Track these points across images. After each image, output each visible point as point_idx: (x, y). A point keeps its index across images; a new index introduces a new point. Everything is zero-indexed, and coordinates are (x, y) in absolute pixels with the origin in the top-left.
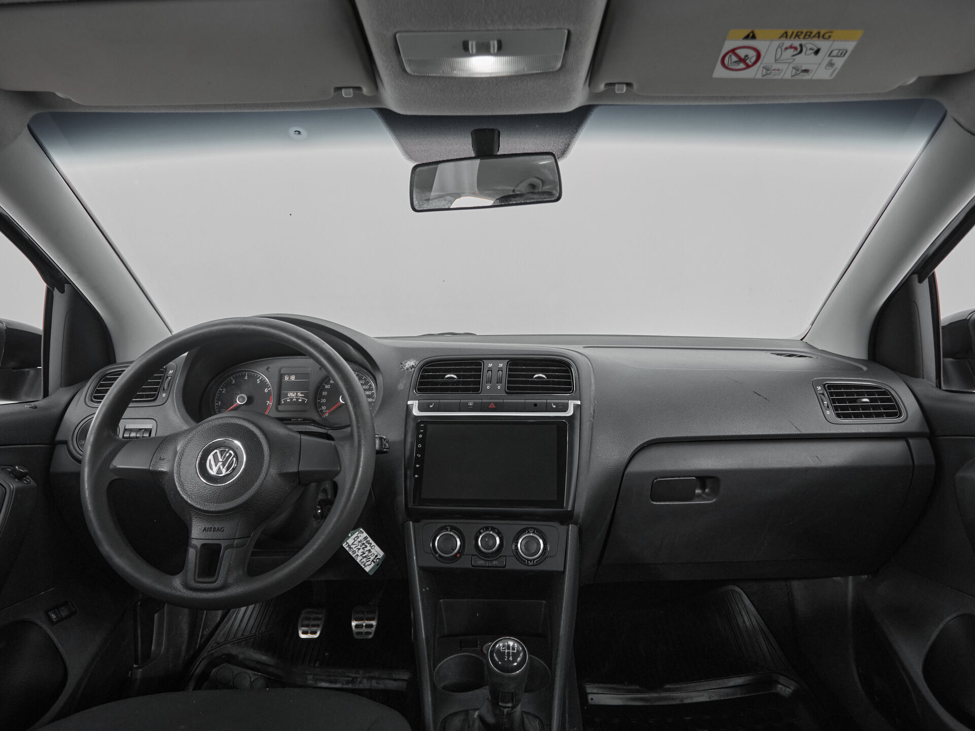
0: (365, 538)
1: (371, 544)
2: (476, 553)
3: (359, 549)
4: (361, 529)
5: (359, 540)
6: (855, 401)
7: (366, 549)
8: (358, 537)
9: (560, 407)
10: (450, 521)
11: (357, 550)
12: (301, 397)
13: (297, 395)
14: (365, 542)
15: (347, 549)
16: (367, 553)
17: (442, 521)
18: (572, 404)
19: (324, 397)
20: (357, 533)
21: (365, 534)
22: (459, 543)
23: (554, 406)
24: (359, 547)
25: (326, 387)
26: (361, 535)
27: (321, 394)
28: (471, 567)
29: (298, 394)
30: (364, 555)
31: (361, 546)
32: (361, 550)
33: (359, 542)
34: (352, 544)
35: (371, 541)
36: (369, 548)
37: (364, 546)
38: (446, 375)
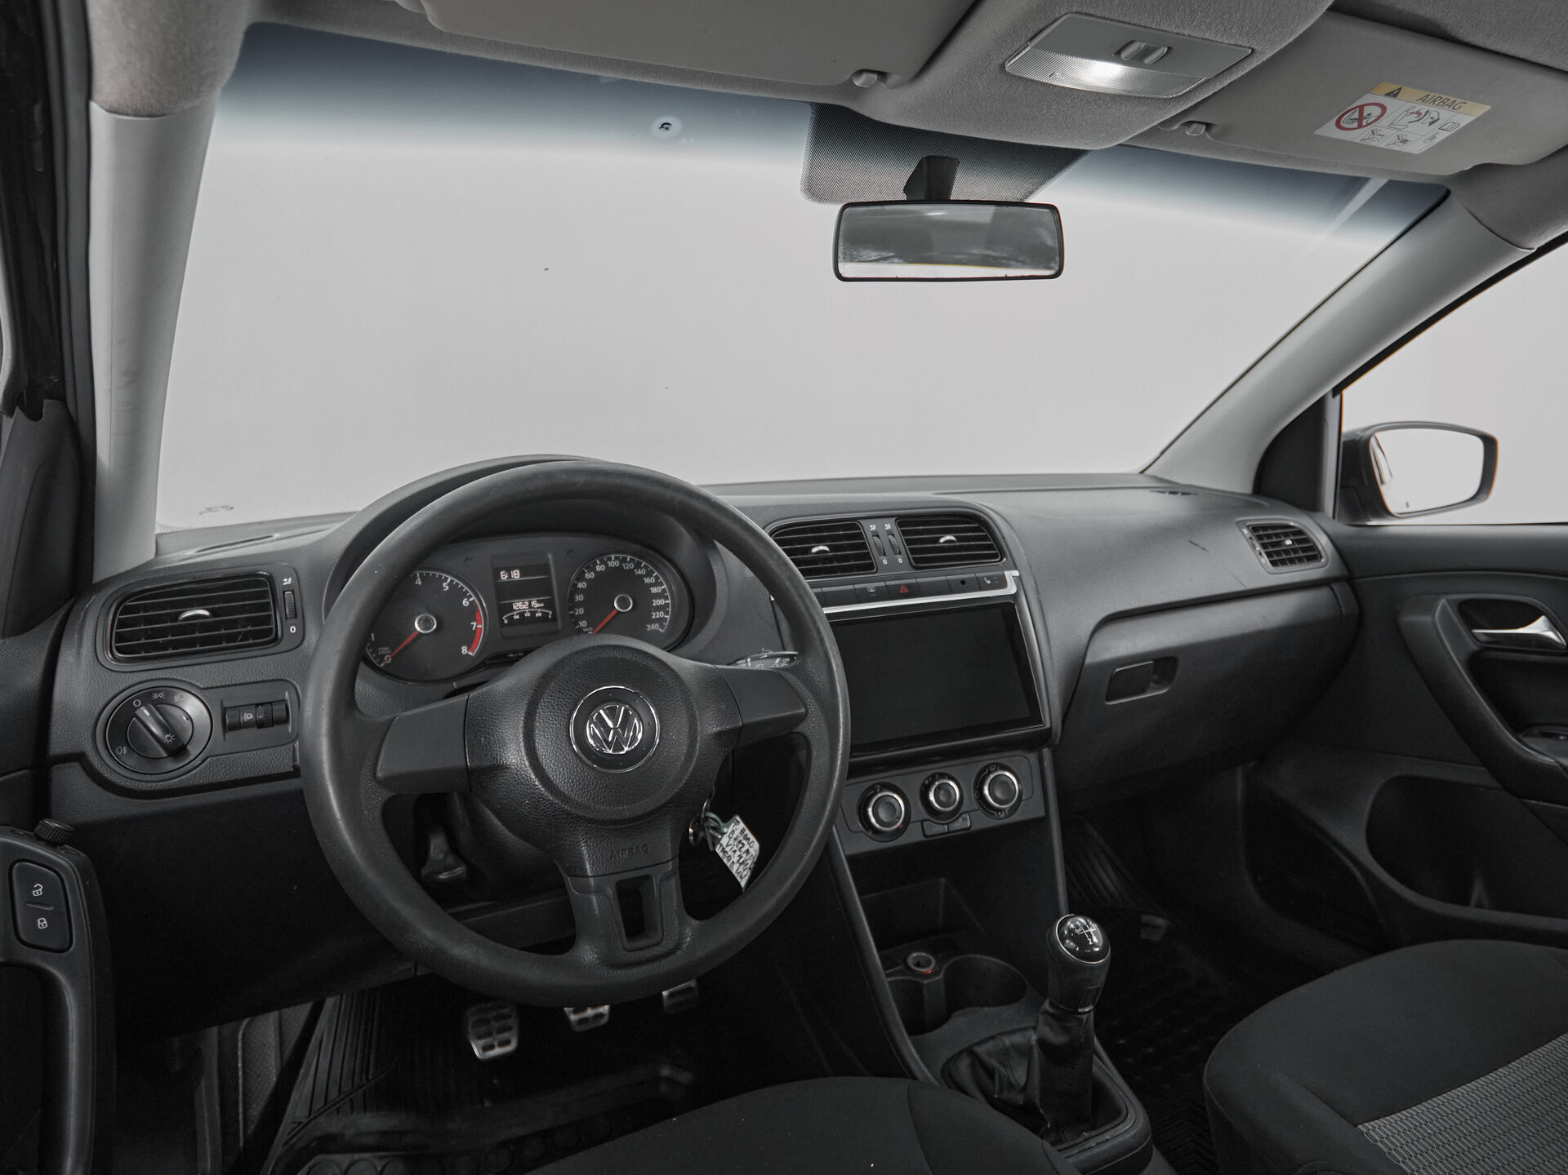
0: (742, 831)
1: (749, 839)
2: (929, 817)
3: (735, 851)
4: (738, 818)
5: (735, 836)
6: (1278, 544)
7: (743, 850)
8: (733, 831)
9: (994, 582)
10: (882, 775)
11: (732, 854)
12: (538, 608)
13: (530, 606)
14: (742, 838)
15: (721, 855)
16: (744, 855)
17: (866, 778)
18: (1011, 575)
19: (580, 604)
20: (733, 824)
21: (742, 825)
22: (903, 806)
23: (989, 582)
24: (735, 848)
25: (580, 585)
26: (738, 827)
27: (572, 599)
28: (923, 839)
29: (533, 603)
30: (741, 861)
31: (737, 846)
32: (738, 853)
33: (735, 839)
34: (727, 845)
35: (750, 835)
36: (746, 847)
37: (740, 845)
38: (811, 548)
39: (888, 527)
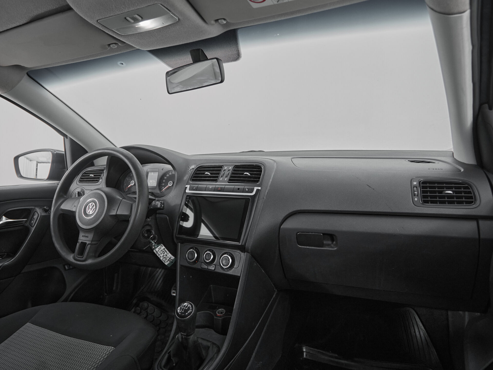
0: (164, 249)
1: (167, 252)
2: (203, 262)
3: (161, 254)
4: (162, 245)
5: (161, 249)
6: (441, 192)
7: (165, 254)
8: (160, 248)
9: (250, 190)
10: (195, 245)
11: (160, 254)
14: (164, 251)
15: (156, 253)
16: (165, 256)
17: (192, 244)
18: (256, 189)
19: (164, 183)
20: (160, 246)
21: (164, 247)
22: (196, 255)
23: (247, 190)
24: (161, 253)
25: (165, 178)
26: (162, 247)
27: (163, 181)
28: (200, 268)
29: (154, 181)
30: (164, 257)
31: (162, 253)
32: (162, 254)
33: (161, 250)
34: (158, 251)
35: (167, 251)
36: (166, 254)
37: (163, 253)
38: (205, 173)
39: (230, 168)
